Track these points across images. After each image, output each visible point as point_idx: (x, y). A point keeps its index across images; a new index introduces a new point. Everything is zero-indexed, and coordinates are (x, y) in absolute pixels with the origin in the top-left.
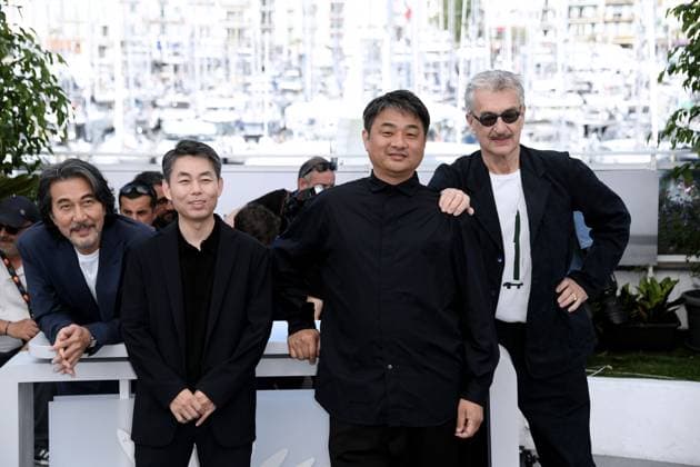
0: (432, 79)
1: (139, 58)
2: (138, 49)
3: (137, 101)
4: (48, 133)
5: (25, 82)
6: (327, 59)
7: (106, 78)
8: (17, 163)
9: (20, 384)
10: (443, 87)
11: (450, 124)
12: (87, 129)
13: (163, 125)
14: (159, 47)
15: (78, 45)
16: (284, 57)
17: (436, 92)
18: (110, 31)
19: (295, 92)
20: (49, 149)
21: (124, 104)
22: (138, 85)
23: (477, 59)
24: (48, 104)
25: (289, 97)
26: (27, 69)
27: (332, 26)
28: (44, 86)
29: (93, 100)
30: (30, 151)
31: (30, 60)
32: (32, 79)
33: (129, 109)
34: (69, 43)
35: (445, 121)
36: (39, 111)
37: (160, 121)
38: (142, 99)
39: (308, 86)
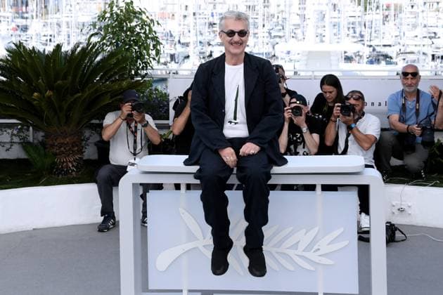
0: (352, 31)
1: (203, 21)
2: (201, 16)
3: (200, 42)
4: (151, 59)
5: (142, 34)
6: (297, 20)
7: (186, 31)
8: (137, 74)
9: (133, 184)
10: (357, 35)
11: (361, 54)
12: (176, 56)
13: (213, 54)
14: (213, 16)
15: (173, 15)
16: (275, 20)
17: (354, 37)
18: (189, 8)
19: (280, 37)
20: (152, 67)
21: (194, 44)
22: (201, 34)
23: (376, 20)
24: (151, 45)
25: (277, 40)
26: (142, 28)
27: (300, 4)
28: (150, 36)
29: (179, 42)
30: (143, 69)
31: (144, 24)
32: (145, 33)
33: (197, 46)
34: (169, 14)
35: (358, 52)
36: (147, 48)
37: (211, 52)
38: (202, 41)
39: (287, 34)
